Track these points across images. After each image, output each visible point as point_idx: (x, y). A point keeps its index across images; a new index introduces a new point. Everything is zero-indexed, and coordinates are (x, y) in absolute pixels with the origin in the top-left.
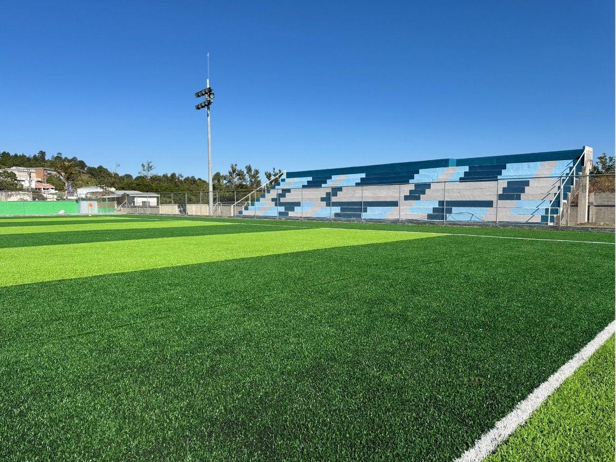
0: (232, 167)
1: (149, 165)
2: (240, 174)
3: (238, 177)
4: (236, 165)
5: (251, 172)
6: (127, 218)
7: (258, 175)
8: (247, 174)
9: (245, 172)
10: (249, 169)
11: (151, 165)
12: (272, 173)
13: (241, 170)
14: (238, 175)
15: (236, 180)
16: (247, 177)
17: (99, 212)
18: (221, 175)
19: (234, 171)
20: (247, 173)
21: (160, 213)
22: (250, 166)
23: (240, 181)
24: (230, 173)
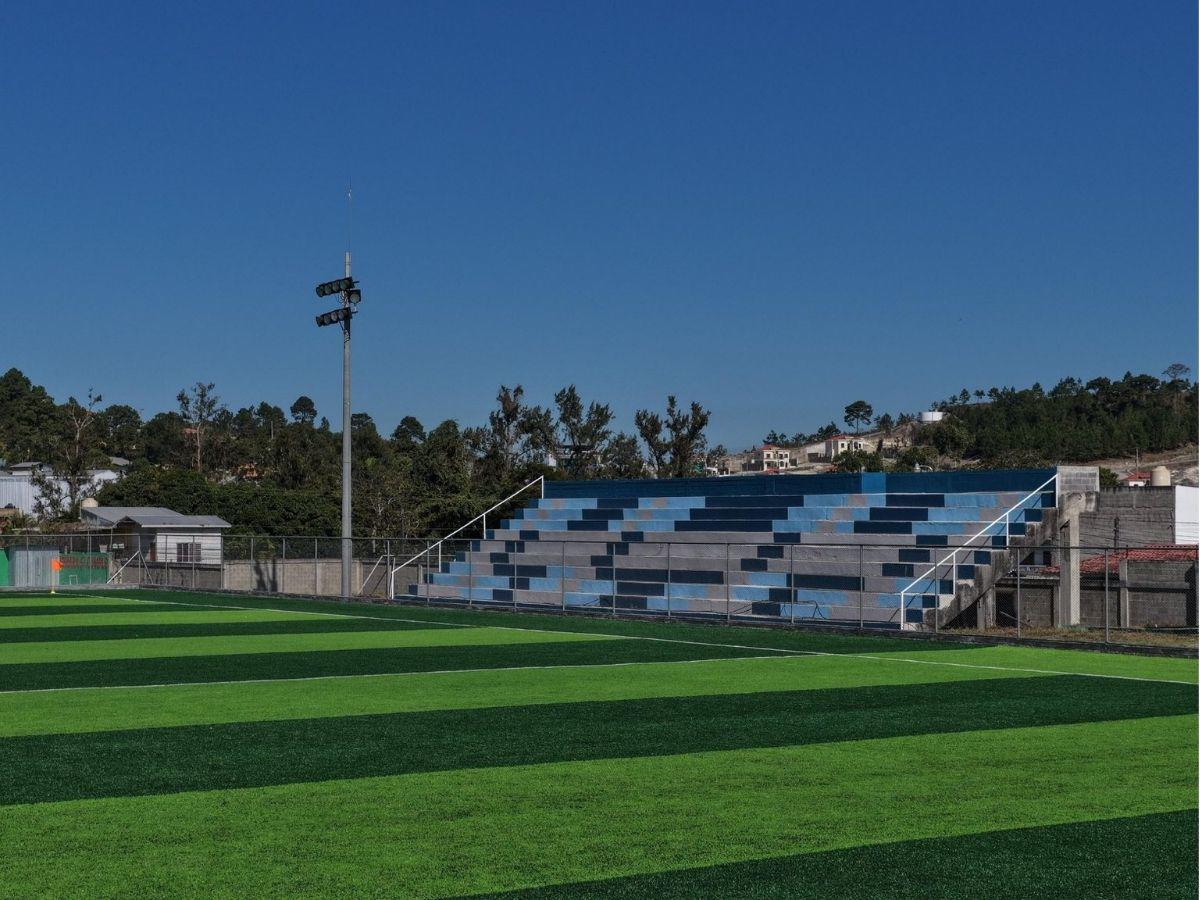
0: (504, 399)
1: (203, 396)
2: (535, 426)
3: (525, 437)
4: (519, 391)
5: (577, 415)
6: (137, 602)
7: (604, 428)
8: (562, 425)
9: (556, 415)
10: (569, 402)
11: (211, 395)
12: (664, 417)
13: (538, 409)
14: (525, 428)
15: (516, 448)
16: (561, 434)
17: (64, 579)
18: (461, 429)
19: (511, 414)
20: (564, 419)
21: (226, 586)
22: (572, 390)
23: (532, 453)
24: (493, 419)
